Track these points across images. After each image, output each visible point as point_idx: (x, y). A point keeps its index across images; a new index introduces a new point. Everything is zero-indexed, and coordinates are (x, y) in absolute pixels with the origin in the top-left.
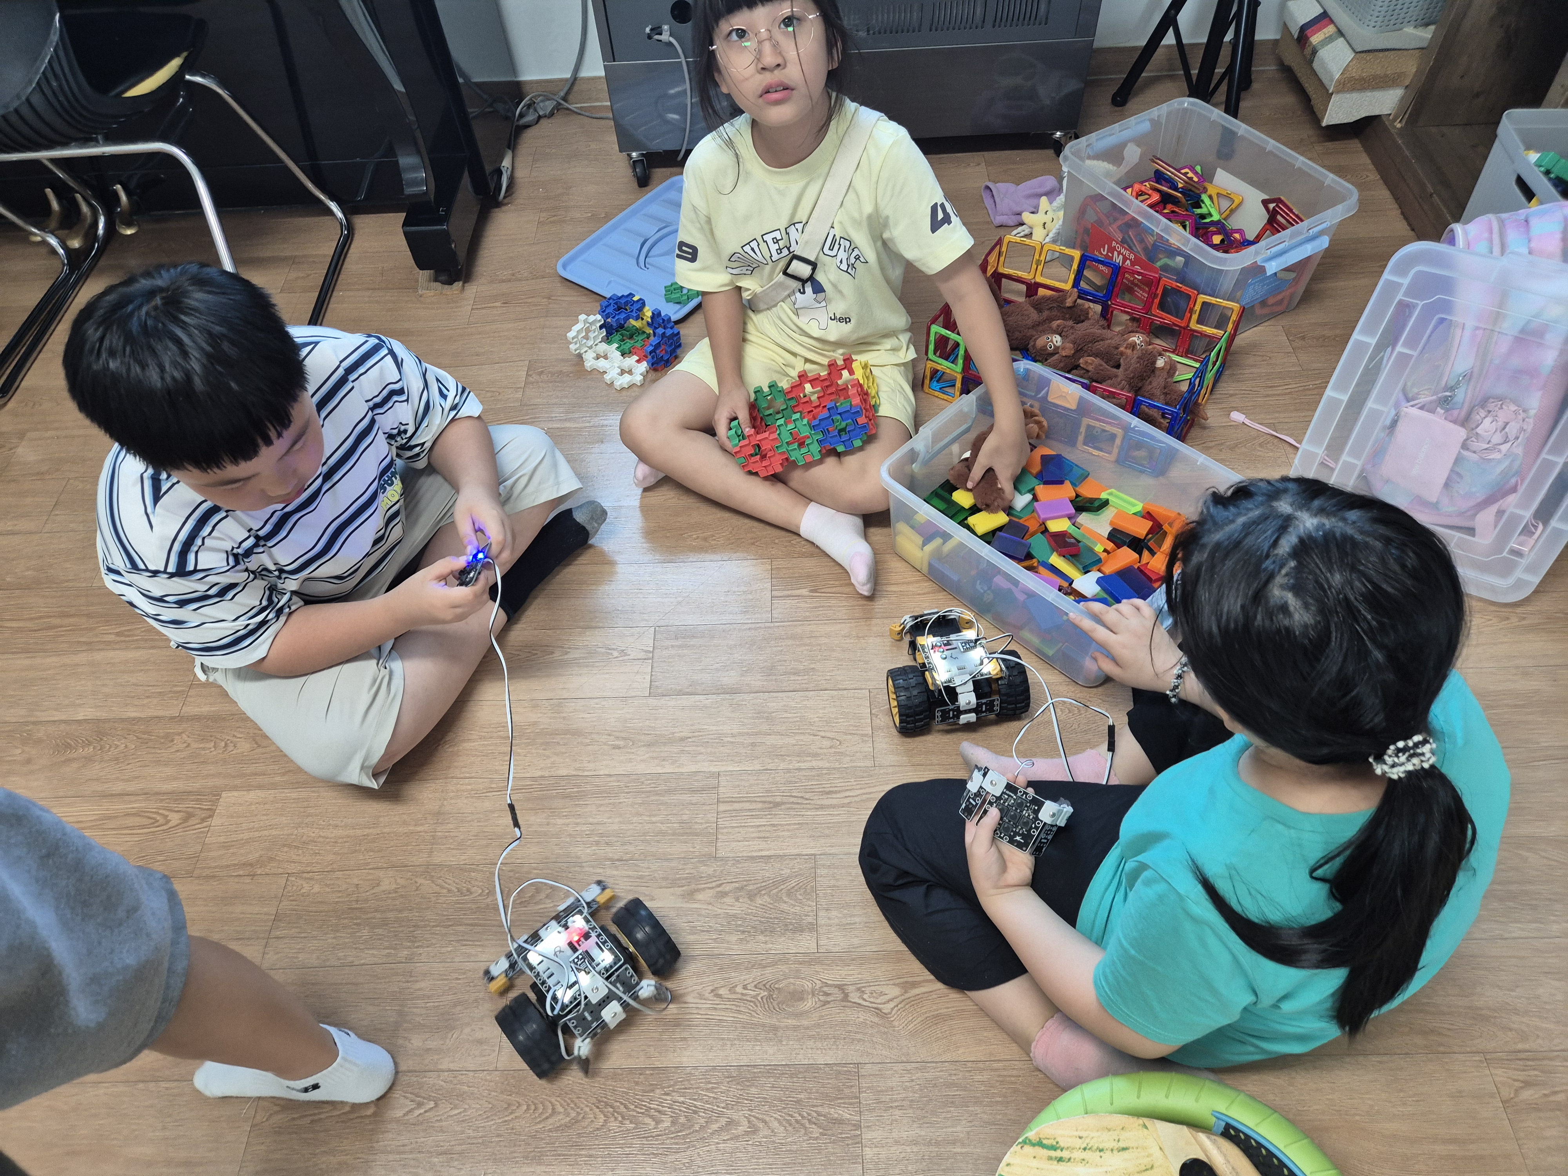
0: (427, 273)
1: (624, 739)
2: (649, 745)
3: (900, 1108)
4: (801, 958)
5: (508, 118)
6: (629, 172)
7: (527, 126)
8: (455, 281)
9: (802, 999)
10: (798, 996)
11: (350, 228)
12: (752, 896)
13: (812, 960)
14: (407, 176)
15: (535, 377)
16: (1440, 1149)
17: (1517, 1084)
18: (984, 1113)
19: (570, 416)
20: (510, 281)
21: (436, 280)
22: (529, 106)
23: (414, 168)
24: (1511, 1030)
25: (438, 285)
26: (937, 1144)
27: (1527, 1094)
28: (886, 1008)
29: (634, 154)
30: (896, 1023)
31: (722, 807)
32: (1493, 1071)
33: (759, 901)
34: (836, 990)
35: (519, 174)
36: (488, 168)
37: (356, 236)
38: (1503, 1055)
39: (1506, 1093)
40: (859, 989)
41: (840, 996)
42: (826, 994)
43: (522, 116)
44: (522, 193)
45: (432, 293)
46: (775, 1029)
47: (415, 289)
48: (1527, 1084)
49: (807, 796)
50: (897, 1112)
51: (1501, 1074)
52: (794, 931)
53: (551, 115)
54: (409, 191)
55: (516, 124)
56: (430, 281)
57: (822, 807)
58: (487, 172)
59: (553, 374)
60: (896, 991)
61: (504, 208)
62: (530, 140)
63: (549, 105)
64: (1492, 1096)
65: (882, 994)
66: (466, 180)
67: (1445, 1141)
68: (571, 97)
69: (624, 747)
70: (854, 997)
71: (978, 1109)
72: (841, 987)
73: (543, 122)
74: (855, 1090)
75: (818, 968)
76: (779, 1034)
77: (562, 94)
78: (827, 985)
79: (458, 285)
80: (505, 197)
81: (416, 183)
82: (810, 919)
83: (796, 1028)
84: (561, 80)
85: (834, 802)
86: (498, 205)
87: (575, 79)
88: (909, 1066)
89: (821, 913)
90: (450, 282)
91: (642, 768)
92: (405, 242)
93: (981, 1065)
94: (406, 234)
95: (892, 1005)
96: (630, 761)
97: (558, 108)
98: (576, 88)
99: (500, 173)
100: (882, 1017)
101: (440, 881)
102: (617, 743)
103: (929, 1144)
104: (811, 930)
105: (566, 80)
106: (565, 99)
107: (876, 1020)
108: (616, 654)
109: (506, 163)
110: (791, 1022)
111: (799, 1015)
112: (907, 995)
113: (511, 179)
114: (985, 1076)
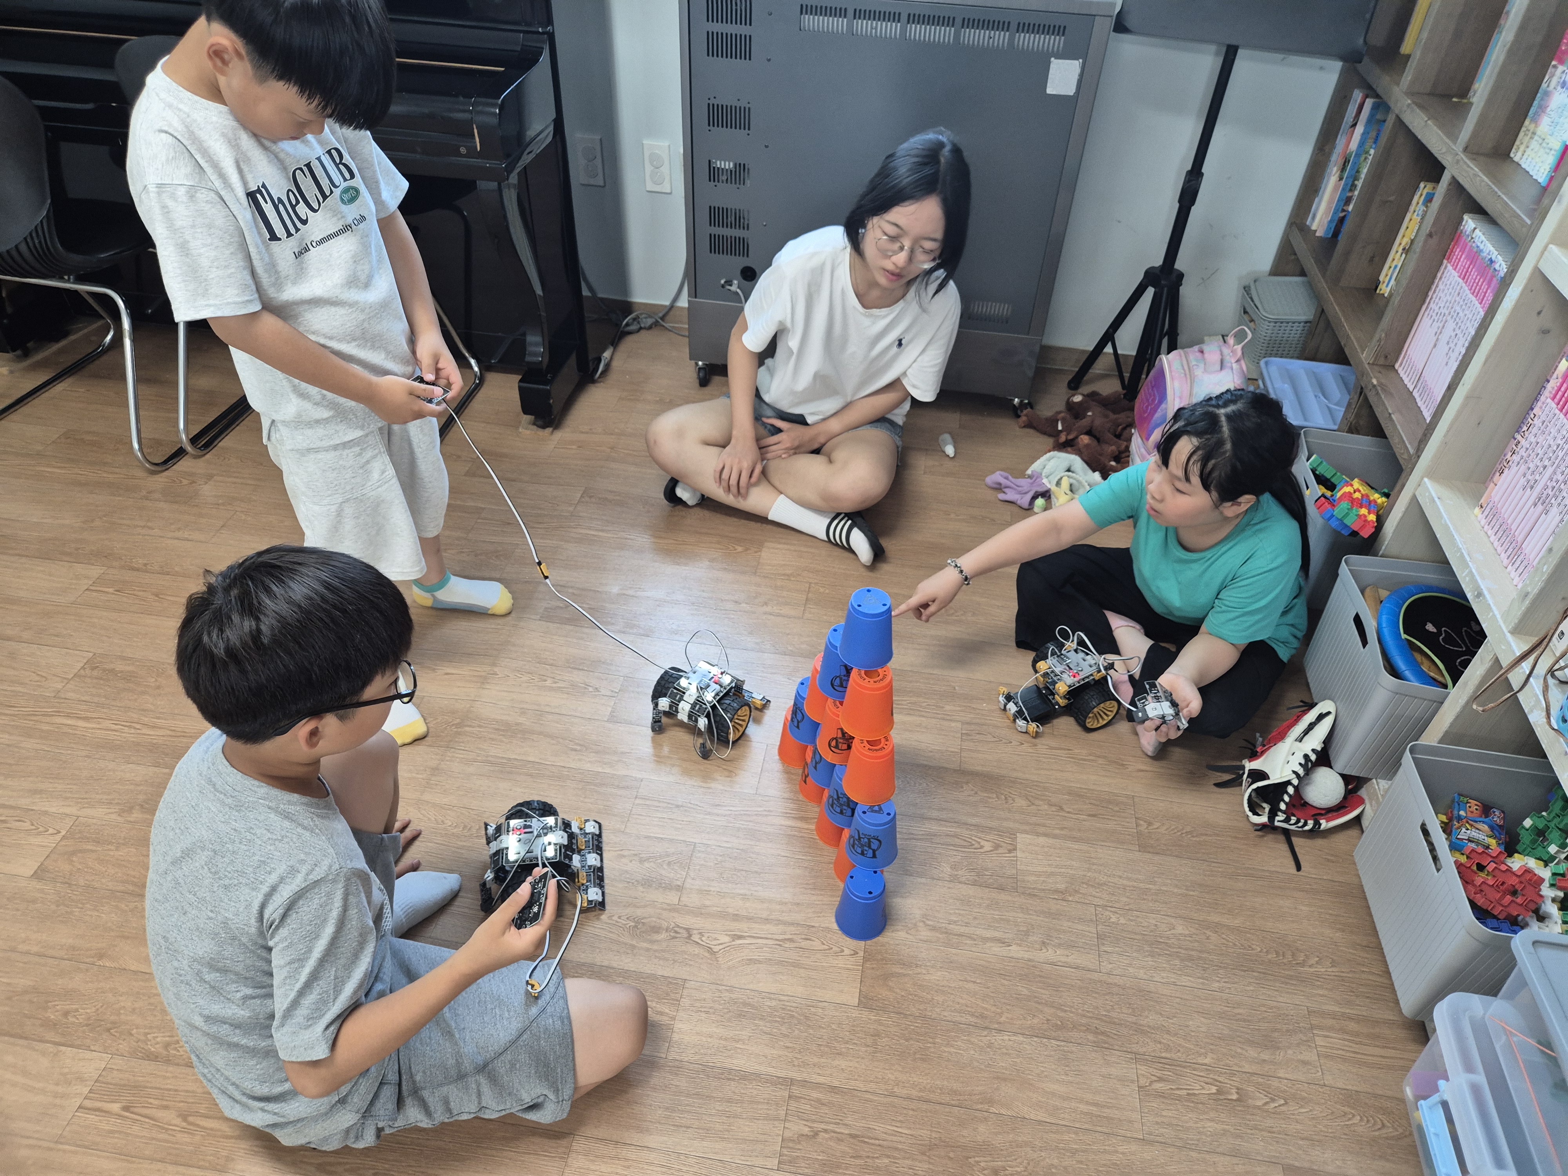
0: (529, 418)
1: (581, 745)
2: (596, 753)
3: (707, 1012)
4: (665, 906)
5: (618, 325)
6: (695, 375)
7: (630, 333)
8: (548, 427)
9: (657, 932)
10: (656, 930)
11: (482, 379)
12: (642, 861)
13: (673, 909)
14: (530, 349)
15: (587, 499)
16: (1083, 1107)
17: (1154, 1078)
18: (765, 1026)
19: (604, 528)
20: (587, 433)
21: (534, 424)
22: (634, 319)
23: (536, 344)
24: (1160, 1043)
25: (535, 427)
26: (726, 1039)
27: (1158, 1086)
28: (716, 949)
29: (700, 363)
30: (720, 959)
31: (638, 801)
32: (1139, 1067)
33: (647, 865)
34: (684, 931)
35: (615, 364)
36: (591, 356)
37: (485, 386)
38: (1150, 1058)
39: (1143, 1082)
40: (700, 933)
41: (686, 935)
42: (676, 932)
43: (627, 325)
44: (614, 376)
45: (528, 432)
46: (633, 947)
47: (517, 428)
48: (1161, 1080)
49: (701, 805)
50: (703, 1015)
51: (1143, 1069)
52: (665, 888)
53: (650, 328)
54: (528, 359)
55: (621, 329)
56: (530, 424)
57: (709, 814)
58: (590, 358)
59: (600, 499)
60: (726, 939)
61: (597, 385)
62: (628, 343)
63: (650, 321)
64: (1132, 1082)
65: (716, 939)
66: (572, 361)
67: (1087, 1103)
68: (667, 318)
69: (579, 751)
70: (696, 937)
71: (761, 1023)
72: (688, 930)
73: (643, 332)
74: (678, 996)
75: (675, 915)
76: (635, 951)
77: (661, 315)
78: (678, 926)
79: (549, 430)
80: (600, 377)
81: (535, 354)
82: (679, 883)
83: (648, 950)
84: (662, 306)
85: (720, 812)
86: (593, 381)
87: (672, 307)
88: (721, 988)
89: (689, 880)
90: (544, 427)
91: (588, 766)
92: (518, 396)
93: (772, 996)
94: (520, 388)
95: (721, 947)
96: (580, 760)
97: (656, 324)
98: (671, 313)
99: (599, 360)
100: (712, 954)
101: (423, 812)
102: (575, 747)
103: (721, 1038)
104: (678, 890)
105: (665, 306)
106: (662, 318)
107: (707, 954)
108: (591, 689)
109: (607, 355)
110: (645, 945)
111: (652, 942)
112: (733, 943)
113: (608, 366)
114: (774, 1003)
